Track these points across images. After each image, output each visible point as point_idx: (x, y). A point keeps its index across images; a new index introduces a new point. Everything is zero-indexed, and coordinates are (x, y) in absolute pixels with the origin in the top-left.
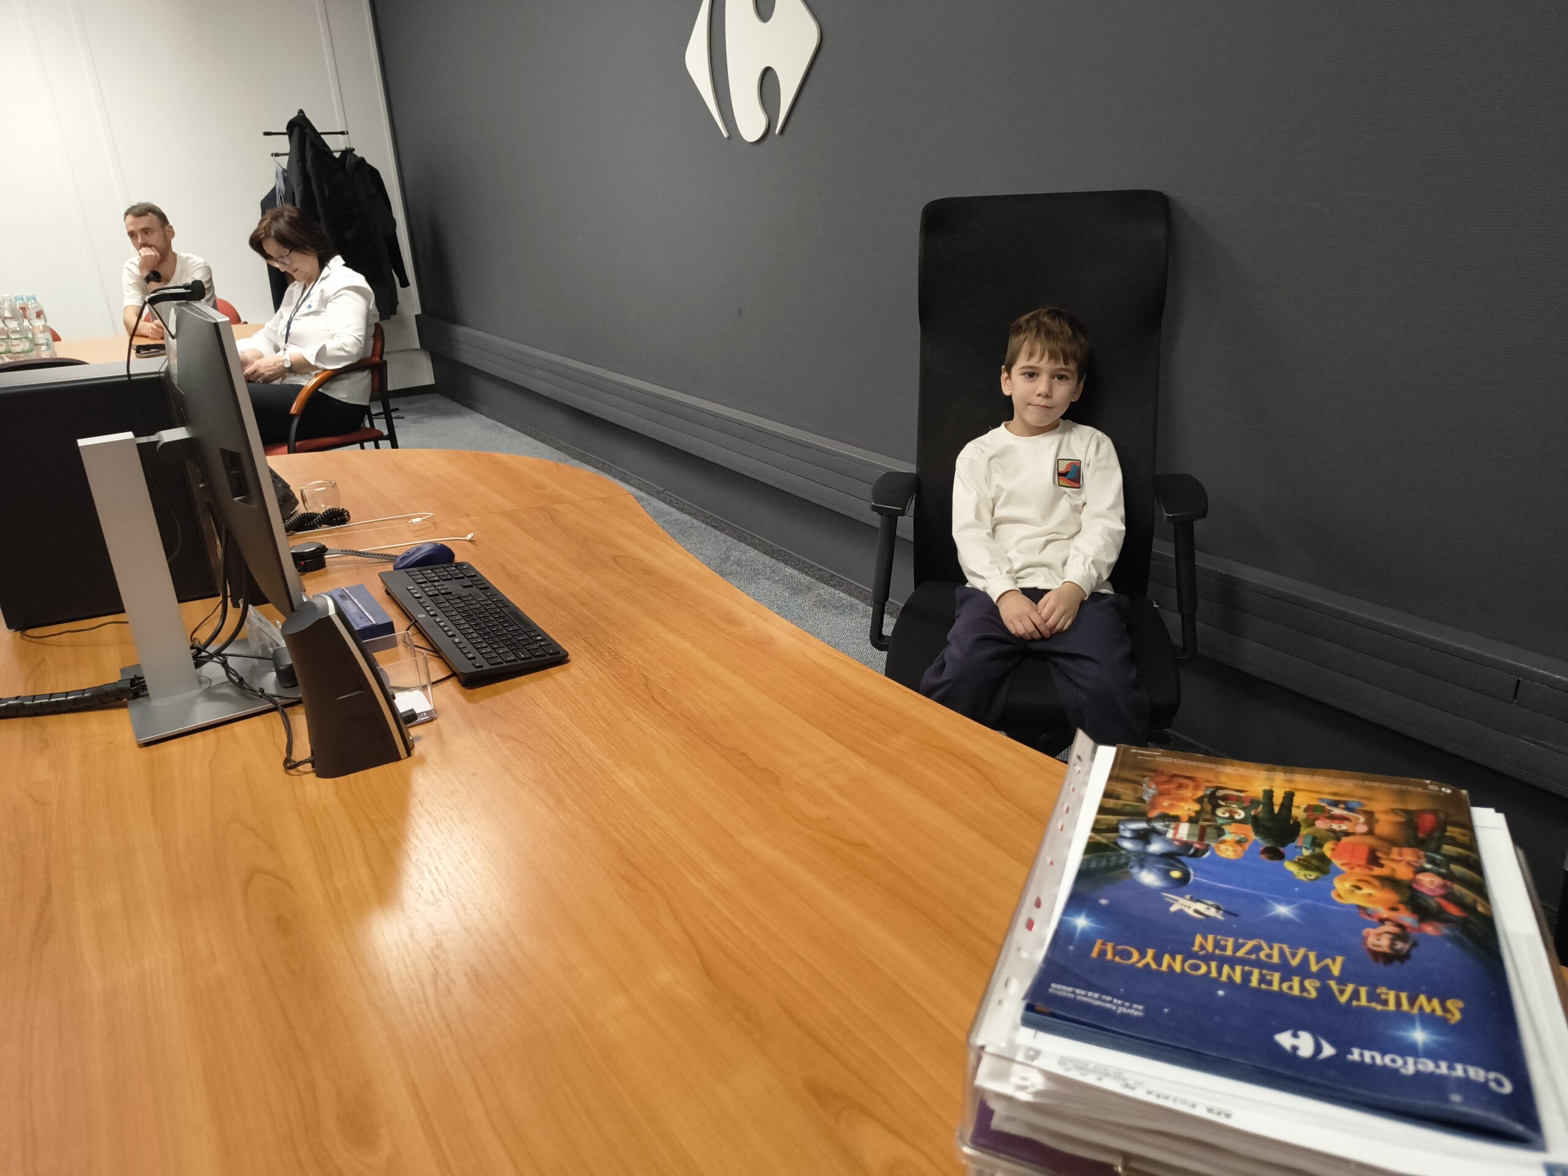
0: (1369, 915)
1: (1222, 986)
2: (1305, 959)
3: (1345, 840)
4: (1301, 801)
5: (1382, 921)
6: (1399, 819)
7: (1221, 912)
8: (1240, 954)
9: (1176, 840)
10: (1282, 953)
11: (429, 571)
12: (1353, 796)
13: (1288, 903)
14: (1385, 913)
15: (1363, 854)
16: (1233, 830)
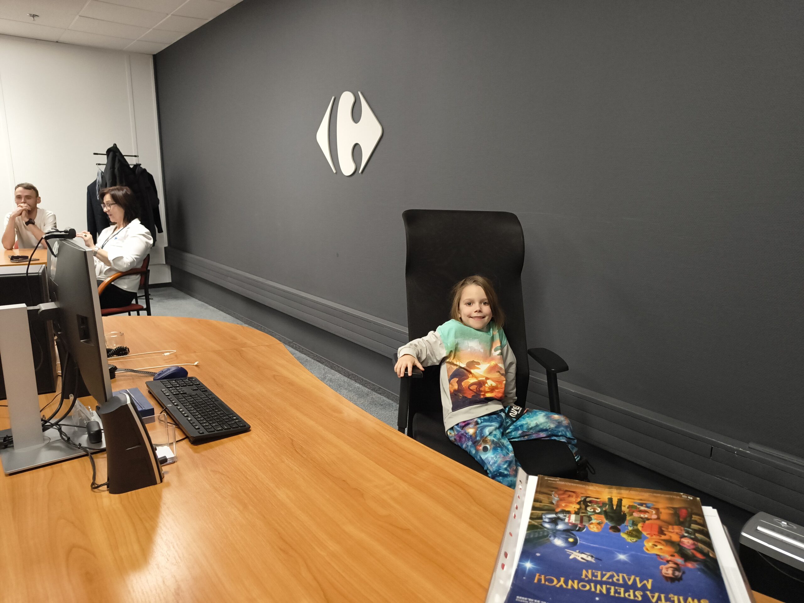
0: (662, 559)
1: (597, 595)
2: (635, 581)
3: (647, 522)
4: (626, 503)
5: (668, 562)
6: (671, 512)
7: (594, 558)
8: (604, 579)
9: (570, 523)
10: (623, 578)
11: (174, 381)
12: (649, 501)
13: (624, 553)
14: (669, 558)
15: (656, 529)
16: (596, 518)
